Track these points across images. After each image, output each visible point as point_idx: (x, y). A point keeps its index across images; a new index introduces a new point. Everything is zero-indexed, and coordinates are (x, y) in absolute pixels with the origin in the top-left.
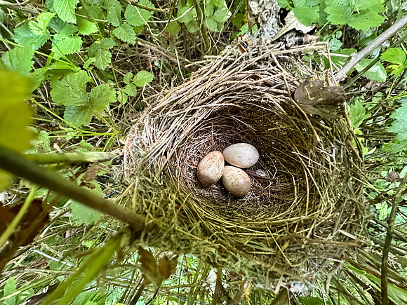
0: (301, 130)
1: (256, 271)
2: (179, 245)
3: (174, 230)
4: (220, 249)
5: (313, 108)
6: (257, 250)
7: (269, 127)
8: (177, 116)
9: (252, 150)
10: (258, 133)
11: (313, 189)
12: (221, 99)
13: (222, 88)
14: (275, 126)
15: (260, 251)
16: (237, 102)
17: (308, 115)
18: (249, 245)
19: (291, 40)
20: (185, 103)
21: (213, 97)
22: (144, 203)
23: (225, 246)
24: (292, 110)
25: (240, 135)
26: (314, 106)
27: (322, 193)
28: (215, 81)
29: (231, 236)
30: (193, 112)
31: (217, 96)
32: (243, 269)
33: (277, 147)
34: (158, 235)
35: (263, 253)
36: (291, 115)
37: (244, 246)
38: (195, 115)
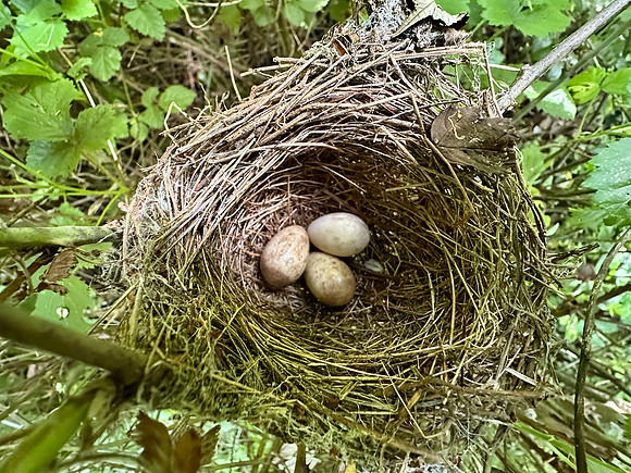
0: (443, 192)
1: (361, 448)
2: (217, 405)
3: (208, 378)
4: (296, 409)
5: (462, 155)
6: (363, 408)
7: (387, 186)
8: (223, 163)
9: (358, 227)
10: (369, 195)
11: (462, 296)
12: (304, 135)
13: (305, 115)
14: (399, 184)
15: (370, 409)
16: (332, 141)
17: (454, 166)
18: (349, 399)
19: (426, 36)
20: (238, 139)
21: (289, 130)
22: (152, 326)
23: (305, 403)
24: (427, 158)
25: (337, 199)
26: (465, 152)
27: (477, 304)
28: (293, 102)
29: (317, 382)
30: (254, 156)
31: (296, 130)
32: (338, 445)
33: (402, 221)
34: (174, 389)
35: (375, 413)
36: (426, 166)
37: (340, 402)
38: (258, 163)
